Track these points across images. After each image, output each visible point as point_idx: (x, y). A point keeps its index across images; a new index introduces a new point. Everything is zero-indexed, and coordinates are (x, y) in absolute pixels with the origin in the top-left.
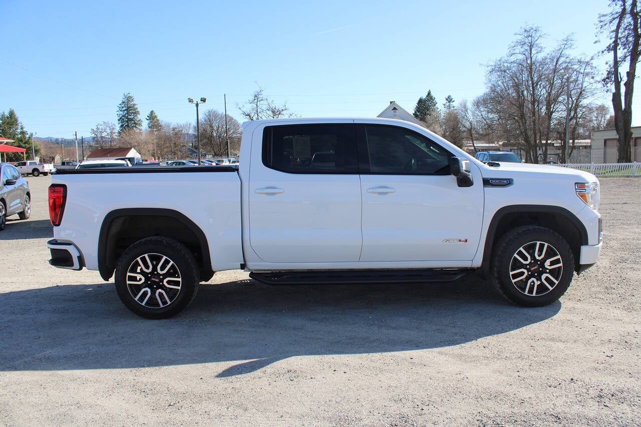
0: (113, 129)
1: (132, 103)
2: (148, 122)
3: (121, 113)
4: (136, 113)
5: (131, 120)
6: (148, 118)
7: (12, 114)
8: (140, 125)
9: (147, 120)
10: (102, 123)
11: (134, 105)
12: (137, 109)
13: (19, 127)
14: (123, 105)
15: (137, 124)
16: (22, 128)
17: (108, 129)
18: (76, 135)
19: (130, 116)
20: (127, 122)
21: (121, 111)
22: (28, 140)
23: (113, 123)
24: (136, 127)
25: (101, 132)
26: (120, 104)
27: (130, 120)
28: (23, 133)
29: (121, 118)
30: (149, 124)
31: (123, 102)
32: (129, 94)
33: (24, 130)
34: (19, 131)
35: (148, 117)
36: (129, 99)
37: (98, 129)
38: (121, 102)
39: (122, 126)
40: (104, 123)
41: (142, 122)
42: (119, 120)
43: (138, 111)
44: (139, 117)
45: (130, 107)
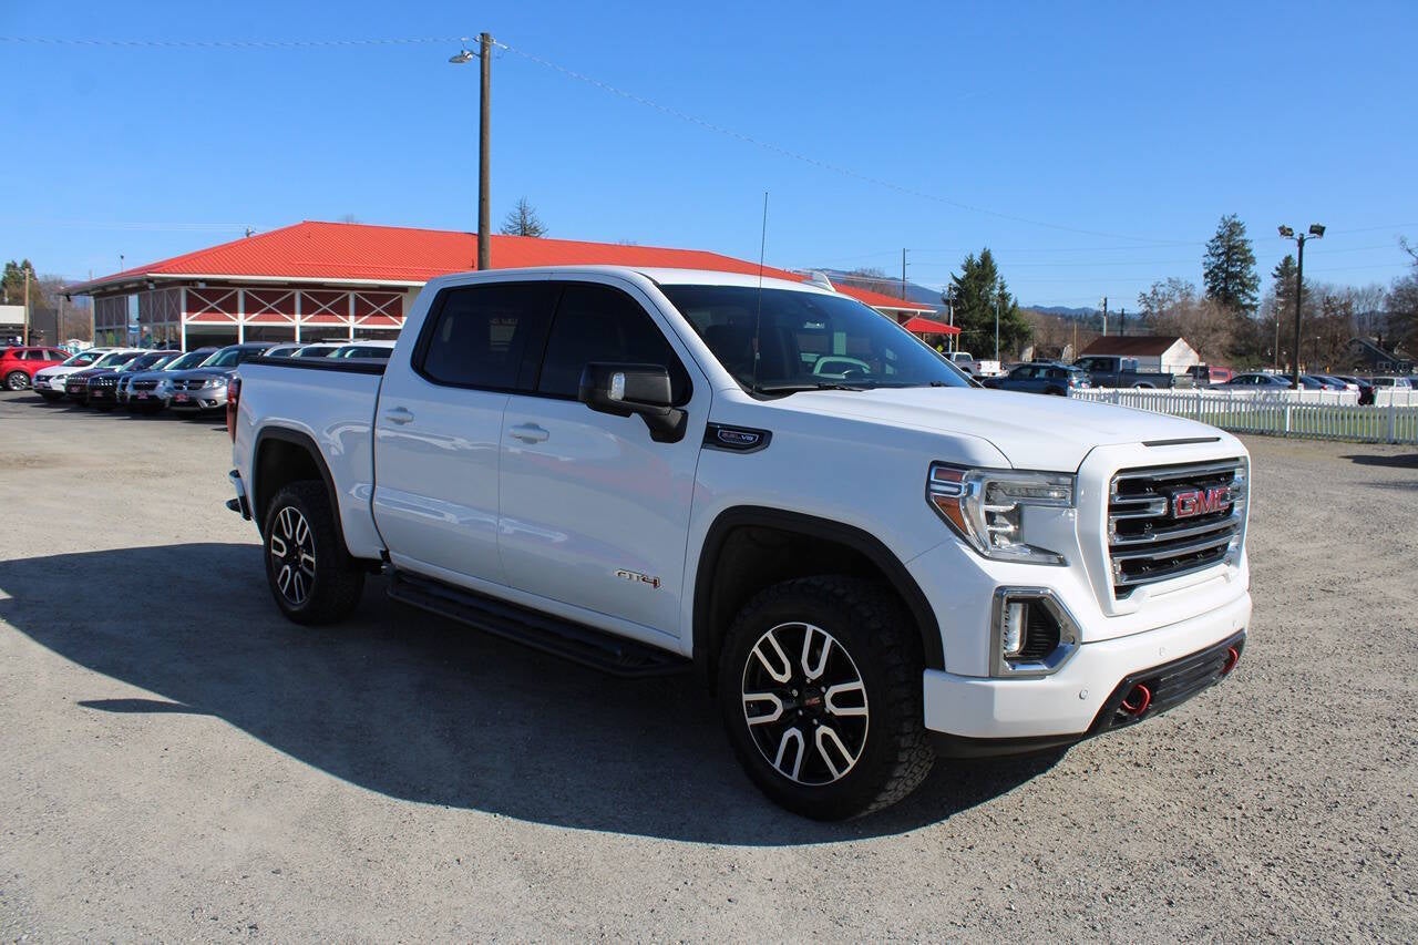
0: (1188, 295)
1: (1241, 238)
2: (1275, 281)
3: (1213, 259)
4: (1248, 260)
5: (1234, 276)
6: (1277, 273)
7: (986, 257)
8: (1254, 287)
9: (1275, 276)
10: (1165, 282)
11: (1245, 241)
12: (1250, 251)
13: (998, 286)
14: (1219, 243)
15: (1249, 285)
16: (1002, 288)
17: (1177, 294)
18: (1105, 305)
19: (1233, 266)
20: (1225, 279)
21: (1213, 255)
22: (1011, 312)
23: (1190, 281)
24: (1243, 292)
25: (1161, 302)
26: (1212, 241)
27: (1231, 276)
28: (1004, 297)
29: (1211, 272)
30: (1277, 286)
31: (1220, 237)
32: (1233, 217)
33: (1006, 290)
34: (996, 292)
35: (1277, 269)
36: (1233, 229)
37: (1155, 293)
38: (1214, 236)
39: (1212, 289)
40: (1170, 281)
41: (1259, 281)
42: (1206, 276)
43: (1251, 257)
44: (1254, 269)
45: (1234, 247)
